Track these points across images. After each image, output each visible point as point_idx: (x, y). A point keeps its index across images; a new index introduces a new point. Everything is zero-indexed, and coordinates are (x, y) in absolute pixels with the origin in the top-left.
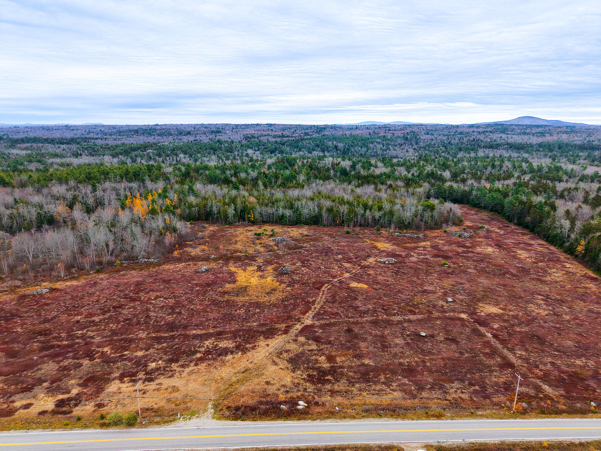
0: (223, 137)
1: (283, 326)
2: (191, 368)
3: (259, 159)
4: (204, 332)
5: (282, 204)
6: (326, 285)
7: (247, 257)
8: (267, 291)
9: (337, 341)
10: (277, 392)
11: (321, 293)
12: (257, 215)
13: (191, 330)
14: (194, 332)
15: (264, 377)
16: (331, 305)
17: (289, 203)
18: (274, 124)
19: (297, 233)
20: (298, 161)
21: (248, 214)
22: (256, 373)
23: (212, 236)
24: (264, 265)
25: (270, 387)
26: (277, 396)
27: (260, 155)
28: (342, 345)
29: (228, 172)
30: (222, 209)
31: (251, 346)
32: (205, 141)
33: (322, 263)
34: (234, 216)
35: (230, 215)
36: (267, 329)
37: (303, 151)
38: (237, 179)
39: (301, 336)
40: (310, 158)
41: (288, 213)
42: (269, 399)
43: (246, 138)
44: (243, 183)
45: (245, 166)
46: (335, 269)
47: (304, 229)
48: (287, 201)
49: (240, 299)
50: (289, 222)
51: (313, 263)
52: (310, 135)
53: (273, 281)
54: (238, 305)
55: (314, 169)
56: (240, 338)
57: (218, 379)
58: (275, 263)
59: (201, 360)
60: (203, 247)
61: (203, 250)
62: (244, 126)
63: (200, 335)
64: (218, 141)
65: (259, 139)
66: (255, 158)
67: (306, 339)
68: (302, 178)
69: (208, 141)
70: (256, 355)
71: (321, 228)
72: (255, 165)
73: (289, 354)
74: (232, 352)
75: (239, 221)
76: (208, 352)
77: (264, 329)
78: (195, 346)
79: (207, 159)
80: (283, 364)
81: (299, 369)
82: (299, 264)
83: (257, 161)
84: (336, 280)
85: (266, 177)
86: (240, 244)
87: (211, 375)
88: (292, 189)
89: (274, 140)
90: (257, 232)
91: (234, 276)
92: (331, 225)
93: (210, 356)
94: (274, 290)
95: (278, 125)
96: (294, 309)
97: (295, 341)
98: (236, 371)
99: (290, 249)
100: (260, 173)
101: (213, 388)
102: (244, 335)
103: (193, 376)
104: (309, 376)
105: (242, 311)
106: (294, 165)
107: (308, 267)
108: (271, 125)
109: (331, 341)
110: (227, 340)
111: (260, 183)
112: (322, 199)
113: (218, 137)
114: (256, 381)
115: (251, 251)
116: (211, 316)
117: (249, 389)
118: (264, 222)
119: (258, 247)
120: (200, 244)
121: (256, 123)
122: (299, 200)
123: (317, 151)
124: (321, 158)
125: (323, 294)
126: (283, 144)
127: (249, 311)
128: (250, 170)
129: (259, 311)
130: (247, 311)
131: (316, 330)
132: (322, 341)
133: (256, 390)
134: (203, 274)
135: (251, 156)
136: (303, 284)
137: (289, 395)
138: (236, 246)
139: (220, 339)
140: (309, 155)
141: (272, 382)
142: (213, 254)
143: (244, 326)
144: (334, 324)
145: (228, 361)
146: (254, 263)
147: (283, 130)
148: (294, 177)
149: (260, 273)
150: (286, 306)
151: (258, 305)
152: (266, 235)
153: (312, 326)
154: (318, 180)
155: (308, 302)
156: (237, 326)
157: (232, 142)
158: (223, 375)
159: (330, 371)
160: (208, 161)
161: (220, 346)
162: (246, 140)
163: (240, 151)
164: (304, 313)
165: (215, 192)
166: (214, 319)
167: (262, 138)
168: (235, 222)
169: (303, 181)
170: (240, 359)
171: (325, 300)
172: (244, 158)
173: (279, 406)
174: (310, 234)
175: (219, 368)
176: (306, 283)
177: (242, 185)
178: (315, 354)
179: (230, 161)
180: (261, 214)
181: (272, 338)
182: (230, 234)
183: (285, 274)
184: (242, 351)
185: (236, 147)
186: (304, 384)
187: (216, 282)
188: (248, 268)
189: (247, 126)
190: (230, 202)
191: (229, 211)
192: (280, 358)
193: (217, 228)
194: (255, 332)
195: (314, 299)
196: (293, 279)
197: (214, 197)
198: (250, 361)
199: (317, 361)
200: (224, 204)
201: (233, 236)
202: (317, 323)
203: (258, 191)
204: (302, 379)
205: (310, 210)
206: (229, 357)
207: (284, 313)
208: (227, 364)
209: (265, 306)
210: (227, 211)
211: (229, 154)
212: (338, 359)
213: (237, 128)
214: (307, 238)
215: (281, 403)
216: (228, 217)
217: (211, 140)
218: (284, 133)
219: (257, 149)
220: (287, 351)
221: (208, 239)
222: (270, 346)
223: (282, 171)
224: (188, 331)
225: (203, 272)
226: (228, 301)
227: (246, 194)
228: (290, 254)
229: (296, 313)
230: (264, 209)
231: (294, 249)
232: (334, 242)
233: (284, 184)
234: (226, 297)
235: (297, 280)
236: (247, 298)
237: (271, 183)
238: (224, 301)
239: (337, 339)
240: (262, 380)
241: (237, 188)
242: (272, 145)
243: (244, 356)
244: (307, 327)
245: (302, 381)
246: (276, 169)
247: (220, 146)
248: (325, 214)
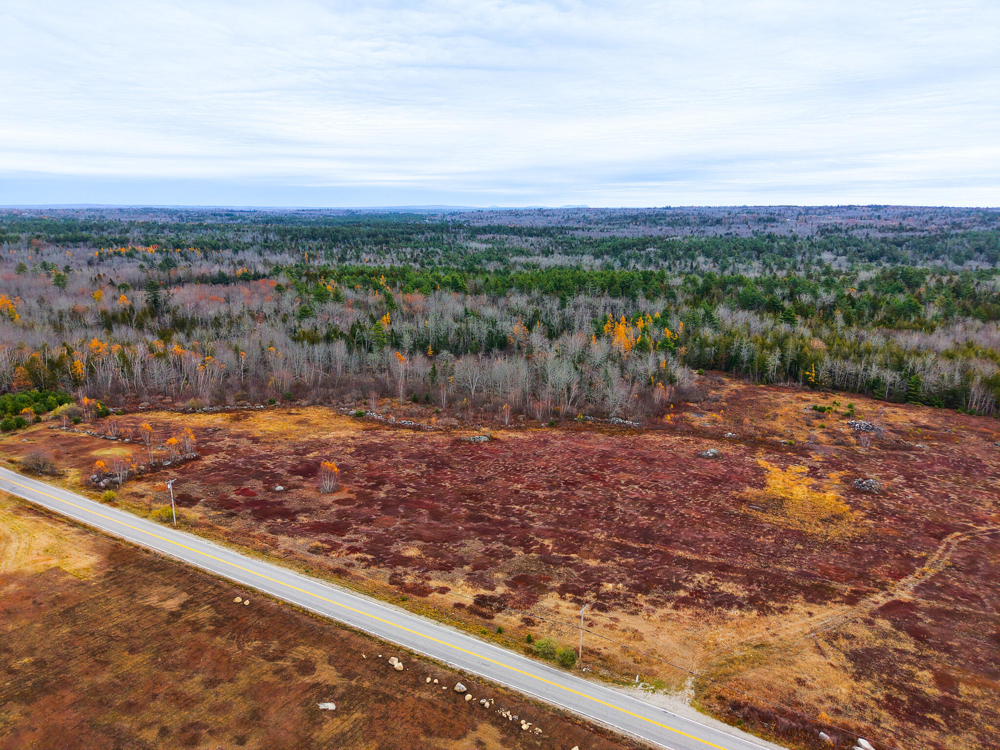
0: (777, 230)
1: (847, 588)
2: (666, 611)
3: (844, 270)
4: (696, 557)
5: (879, 358)
6: (958, 534)
7: (792, 447)
8: (824, 516)
9: (967, 652)
10: (816, 704)
11: (942, 547)
12: (823, 374)
13: (676, 548)
14: (680, 553)
15: (795, 669)
16: (962, 576)
17: (895, 359)
18: (885, 206)
19: (905, 419)
20: (928, 278)
21: (806, 369)
22: (779, 656)
23: (733, 400)
24: (823, 467)
25: (803, 690)
26: (816, 711)
27: (846, 264)
28: (977, 662)
29: (778, 292)
30: (757, 354)
31: (777, 605)
32: (745, 236)
33: (954, 489)
34: (778, 369)
35: (771, 368)
36: (813, 585)
37: (943, 260)
38: (794, 304)
39: (884, 618)
40: (957, 274)
41: (889, 376)
42: (798, 711)
43: (824, 231)
44: (804, 312)
45: (812, 282)
46: (984, 506)
47: (920, 413)
48: (892, 354)
49: (769, 519)
50: (890, 394)
51: (931, 484)
52: (965, 228)
53: (838, 500)
54: (763, 527)
55: (964, 297)
56: (759, 586)
57: (709, 644)
58: (846, 467)
59: (685, 602)
60: (714, 415)
61: (714, 421)
62: (822, 211)
63: (689, 560)
64: (769, 236)
65: (850, 233)
66: (835, 267)
67: (894, 626)
68: (932, 311)
69: (750, 235)
70: (785, 625)
71: (964, 417)
72: (833, 281)
73: (851, 643)
74: (740, 606)
75: (786, 380)
76: (698, 593)
77: (807, 583)
78: (678, 577)
79: (744, 267)
80: (836, 658)
81: (869, 677)
82: (899, 480)
83: (838, 273)
84: (983, 528)
85: (853, 304)
86: (783, 420)
87: (699, 633)
88: (905, 331)
89: (880, 235)
90: (819, 405)
91: (763, 475)
92: (988, 414)
93: (701, 601)
94: (839, 517)
95: (894, 207)
96: (876, 562)
97: (869, 623)
98: (743, 640)
99: (883, 447)
100: (840, 297)
101: (699, 656)
102: (766, 583)
103: (669, 625)
104: (889, 697)
105: (770, 540)
106: (918, 285)
107: (921, 490)
108: (877, 208)
109: (951, 646)
110: (735, 582)
111: (839, 315)
112: (975, 359)
113: (769, 230)
114: (778, 670)
115: (801, 437)
116: (713, 534)
117: (762, 681)
118: (836, 389)
119: (817, 433)
120: (710, 410)
121: (847, 204)
122: (919, 355)
123: (976, 260)
124: (983, 275)
125: (947, 550)
126: (899, 244)
127: (783, 543)
128: (821, 291)
129: (801, 547)
130: (779, 542)
131: (918, 615)
132: (931, 641)
133: (775, 686)
134: (709, 461)
135: (826, 264)
136: (903, 520)
137: (840, 720)
138: (774, 423)
139: (723, 577)
140: (958, 268)
141: (809, 683)
142: (730, 430)
143: (769, 567)
144: (964, 616)
145: (731, 619)
146: (804, 459)
147: (904, 218)
148: (914, 309)
149: (813, 481)
150: (858, 553)
151: (800, 536)
152: (836, 412)
153: (910, 606)
154: (969, 320)
155: (909, 557)
156: (756, 564)
157: (795, 238)
158: (720, 640)
159: (938, 704)
160: (745, 270)
161: (722, 588)
162: (822, 234)
163: (807, 255)
164: (897, 577)
165: (749, 325)
166: (717, 541)
167: (855, 232)
168: (779, 381)
169: (935, 318)
170: (753, 621)
171: (949, 563)
172: (813, 267)
173: (816, 731)
174: (934, 425)
175: (714, 626)
176: (910, 520)
177: (802, 316)
178: (910, 662)
179: (785, 272)
180: (830, 372)
181: (820, 604)
182: (764, 401)
183: (865, 492)
184: (759, 609)
185: (800, 248)
186: (877, 710)
187: (728, 480)
188: (791, 467)
189: (828, 210)
190: (775, 345)
191: (769, 359)
192: (831, 644)
193: (744, 387)
194: (788, 582)
195: (924, 554)
196: (881, 506)
197: (746, 333)
198: (772, 631)
199: (911, 676)
200: (763, 346)
201: (770, 404)
202: (923, 603)
203: (832, 329)
204: (872, 699)
205: (943, 377)
206: (734, 612)
207: (853, 564)
208: (729, 622)
209: (815, 543)
210: (766, 360)
211: (786, 259)
212: (963, 688)
213: (807, 214)
214: (925, 433)
215: (821, 727)
216: (767, 370)
217: (755, 233)
218: (905, 223)
219: (841, 251)
220: (848, 637)
221: (724, 404)
222: (815, 618)
223: (888, 297)
224: (671, 548)
225: (709, 458)
226: (745, 517)
227: (807, 332)
228: (882, 457)
229: (879, 571)
230: (839, 363)
231: (894, 449)
232: (990, 451)
233: (890, 321)
234: (744, 509)
235: (889, 510)
236: (782, 520)
237: (860, 316)
238: (737, 515)
239: (967, 648)
240: (792, 673)
241: (790, 320)
242: (874, 245)
243: (762, 618)
244: (898, 604)
245: (872, 704)
246: (877, 291)
247: (770, 244)
248: (976, 391)
